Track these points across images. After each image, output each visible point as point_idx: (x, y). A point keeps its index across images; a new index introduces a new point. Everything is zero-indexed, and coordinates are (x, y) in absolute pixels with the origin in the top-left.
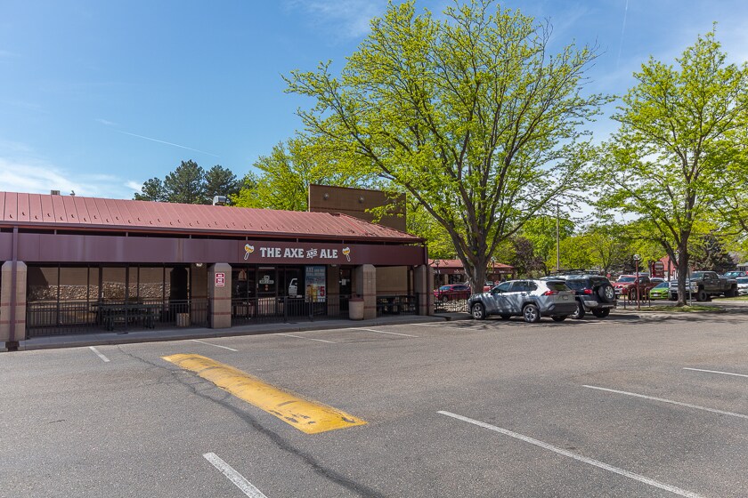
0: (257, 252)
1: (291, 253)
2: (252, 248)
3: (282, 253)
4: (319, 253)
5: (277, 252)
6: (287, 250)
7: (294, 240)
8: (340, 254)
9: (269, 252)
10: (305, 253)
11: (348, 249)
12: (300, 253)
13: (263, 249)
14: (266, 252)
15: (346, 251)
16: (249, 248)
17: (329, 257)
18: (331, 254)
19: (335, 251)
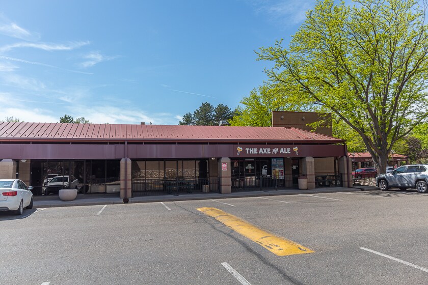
0: (244, 151)
1: (263, 151)
2: (241, 149)
3: (258, 151)
4: (279, 150)
5: (255, 151)
6: (261, 149)
7: (265, 144)
8: (292, 150)
9: (251, 151)
10: (271, 151)
11: (296, 148)
12: (268, 151)
13: (247, 149)
14: (249, 151)
15: (296, 149)
16: (240, 149)
17: (285, 153)
18: (287, 151)
19: (288, 149)
